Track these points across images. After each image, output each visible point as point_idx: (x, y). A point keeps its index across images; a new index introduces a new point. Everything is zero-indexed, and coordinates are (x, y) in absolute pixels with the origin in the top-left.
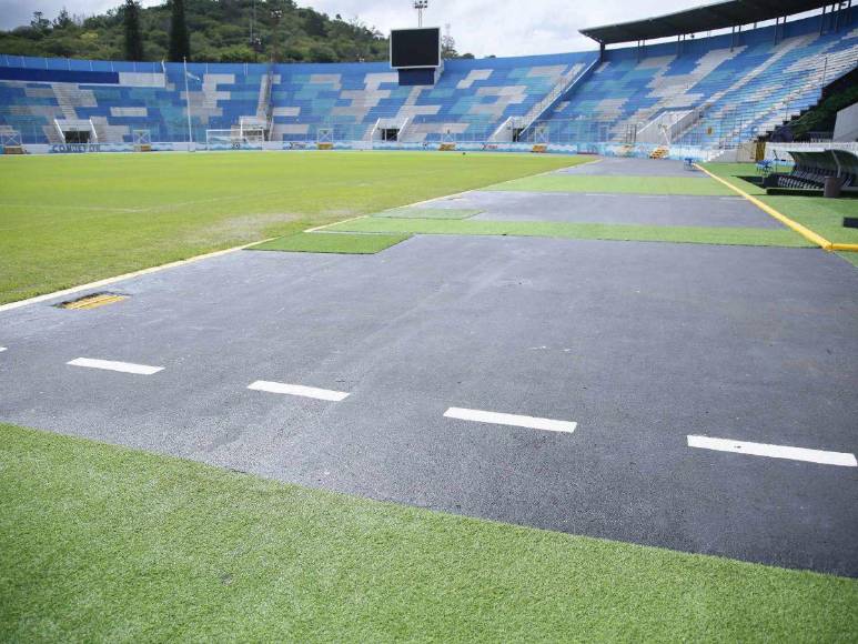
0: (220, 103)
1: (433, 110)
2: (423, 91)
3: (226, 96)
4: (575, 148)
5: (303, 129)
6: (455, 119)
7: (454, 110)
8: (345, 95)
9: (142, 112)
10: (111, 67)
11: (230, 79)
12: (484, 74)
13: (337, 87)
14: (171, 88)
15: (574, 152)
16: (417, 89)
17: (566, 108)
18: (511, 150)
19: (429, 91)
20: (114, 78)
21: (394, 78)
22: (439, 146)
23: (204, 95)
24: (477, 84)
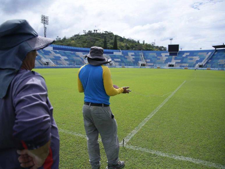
0: (133, 58)
1: (179, 61)
2: (175, 57)
3: (134, 57)
4: (218, 69)
5: (152, 64)
6: (185, 63)
7: (184, 61)
8: (158, 57)
9: (119, 60)
10: (111, 51)
11: (133, 54)
12: (188, 54)
13: (156, 56)
14: (123, 55)
15: (217, 70)
16: (174, 57)
17: (211, 61)
18: (201, 69)
19: (176, 57)
20: (112, 53)
21: (168, 54)
22: (184, 68)
23: (129, 57)
24: (187, 56)
